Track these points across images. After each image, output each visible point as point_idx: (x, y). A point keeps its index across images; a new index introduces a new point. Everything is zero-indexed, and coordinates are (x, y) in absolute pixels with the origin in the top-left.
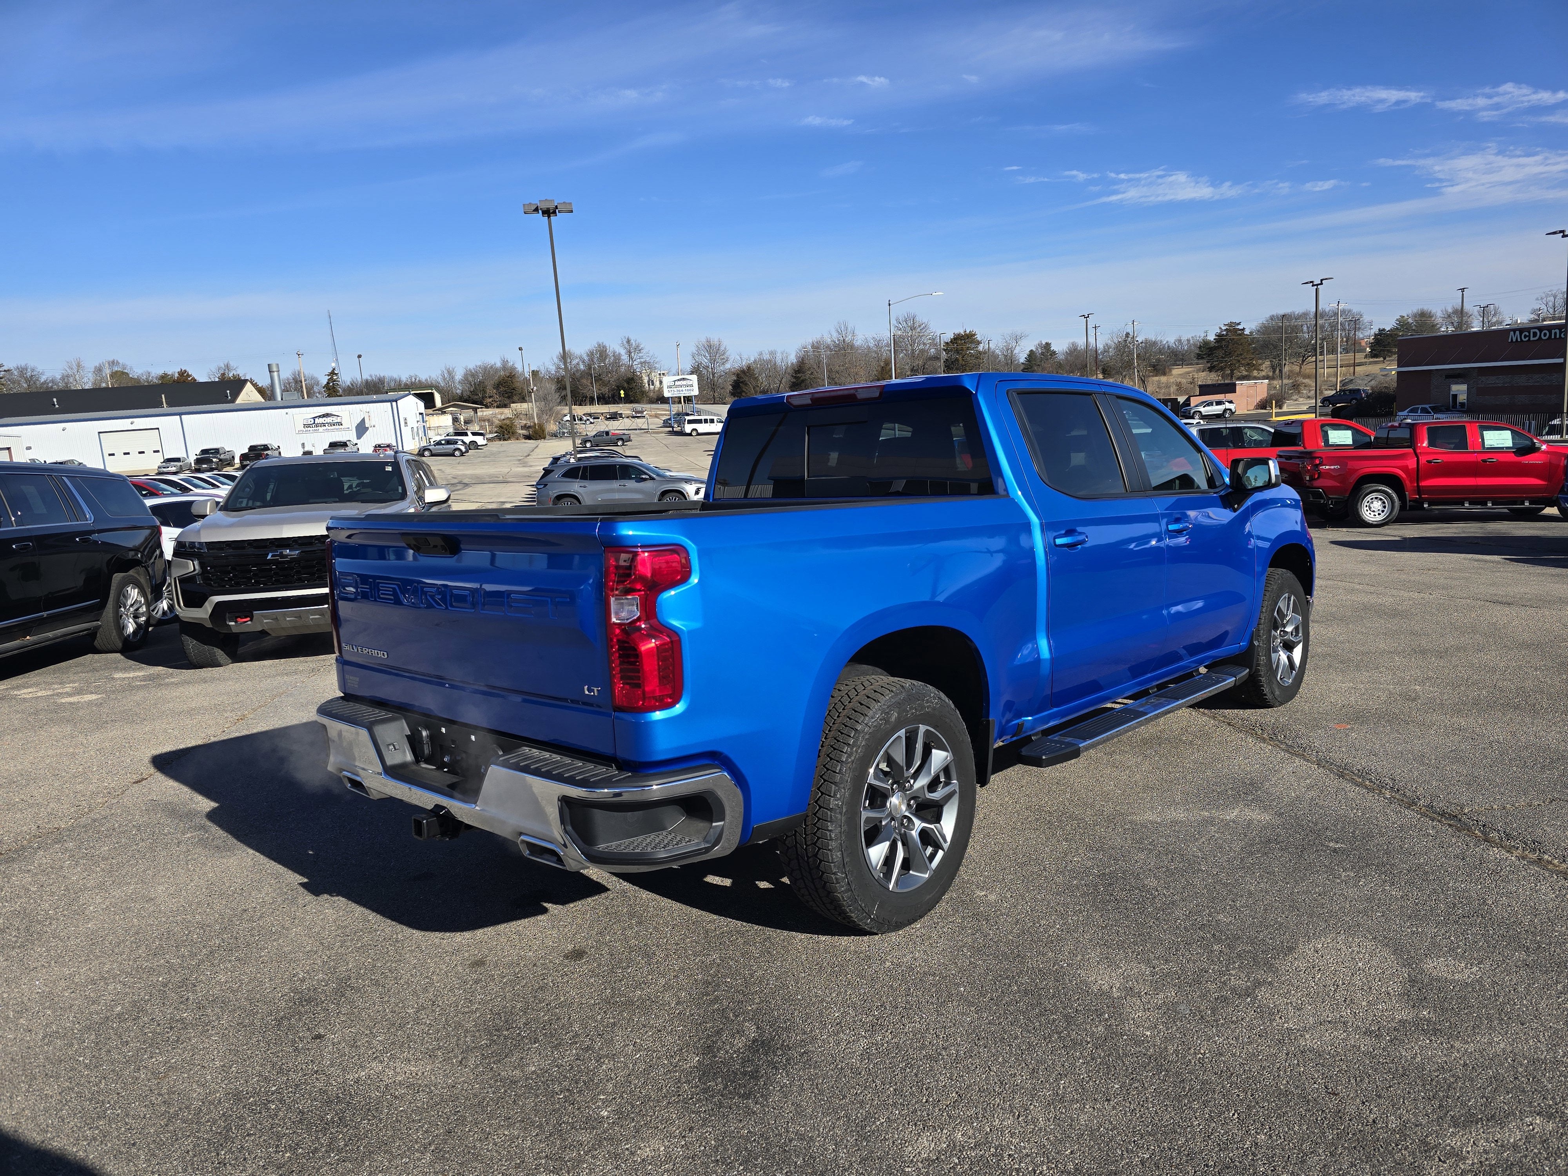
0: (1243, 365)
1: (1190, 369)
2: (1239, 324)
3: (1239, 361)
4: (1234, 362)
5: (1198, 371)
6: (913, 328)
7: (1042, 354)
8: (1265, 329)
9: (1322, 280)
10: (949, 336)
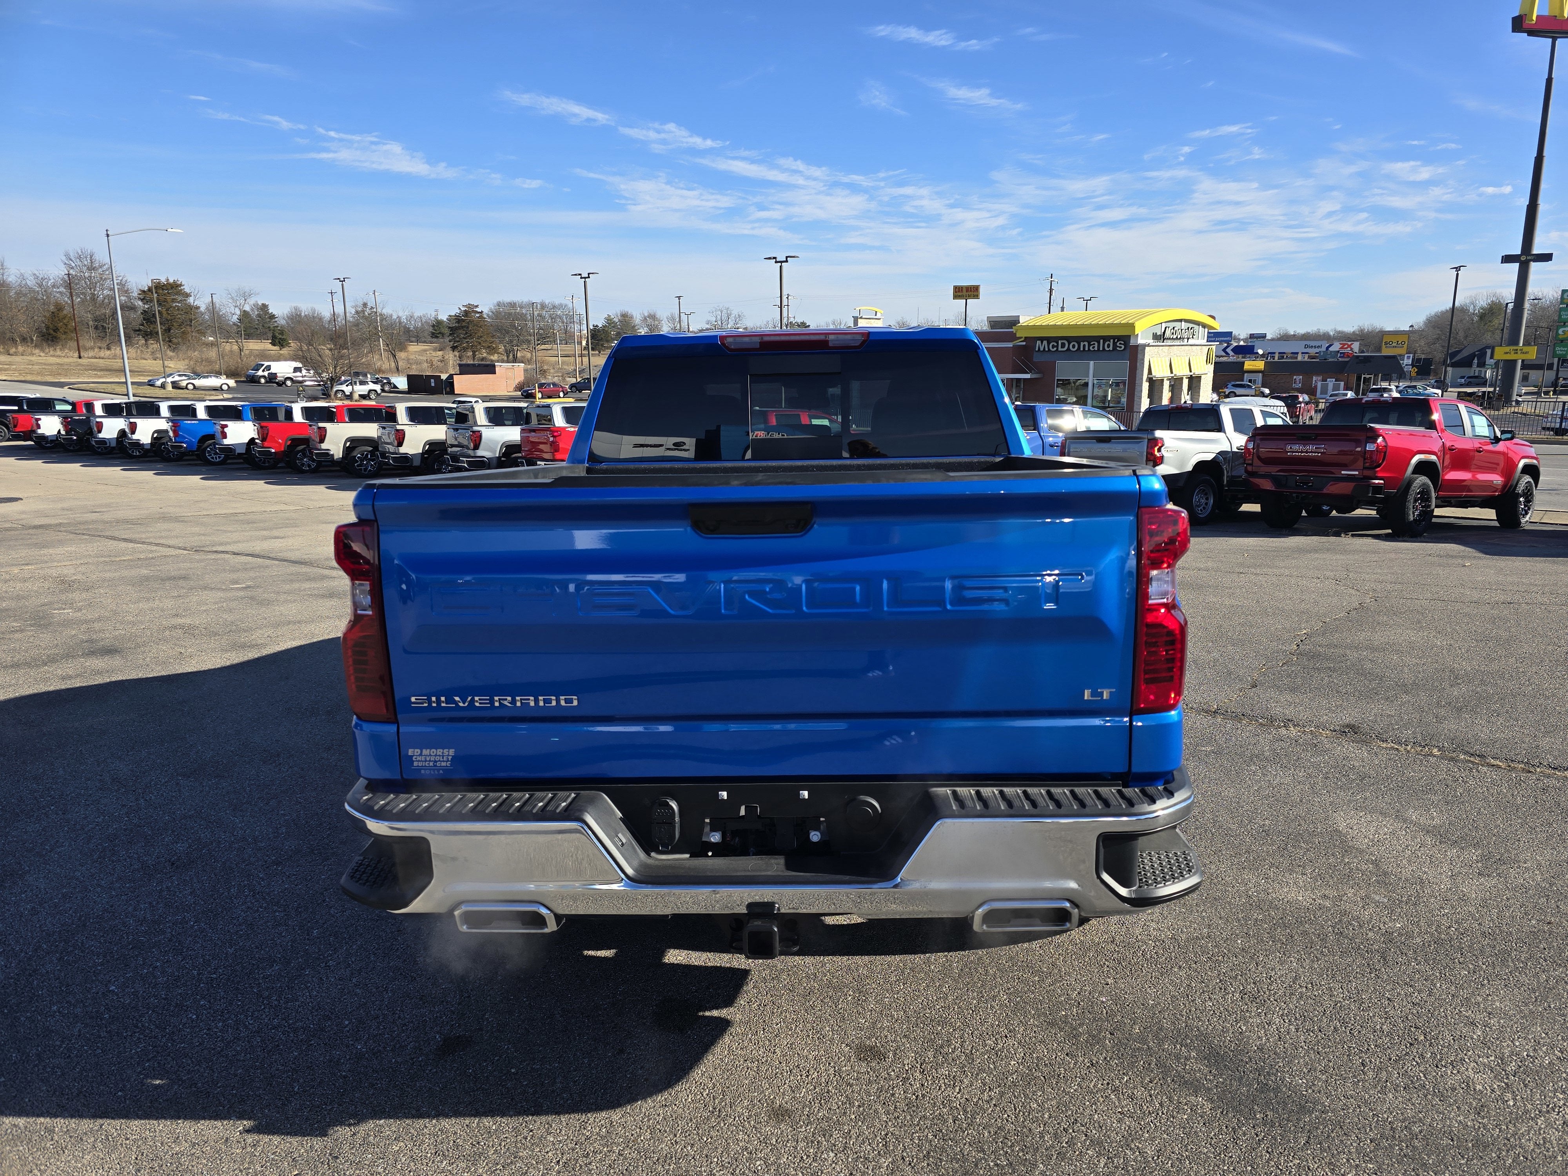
0: (485, 348)
1: (426, 347)
2: (477, 306)
3: (480, 343)
4: (476, 344)
5: (435, 350)
6: (91, 268)
7: (259, 316)
8: (496, 314)
9: (589, 274)
10: (145, 283)
